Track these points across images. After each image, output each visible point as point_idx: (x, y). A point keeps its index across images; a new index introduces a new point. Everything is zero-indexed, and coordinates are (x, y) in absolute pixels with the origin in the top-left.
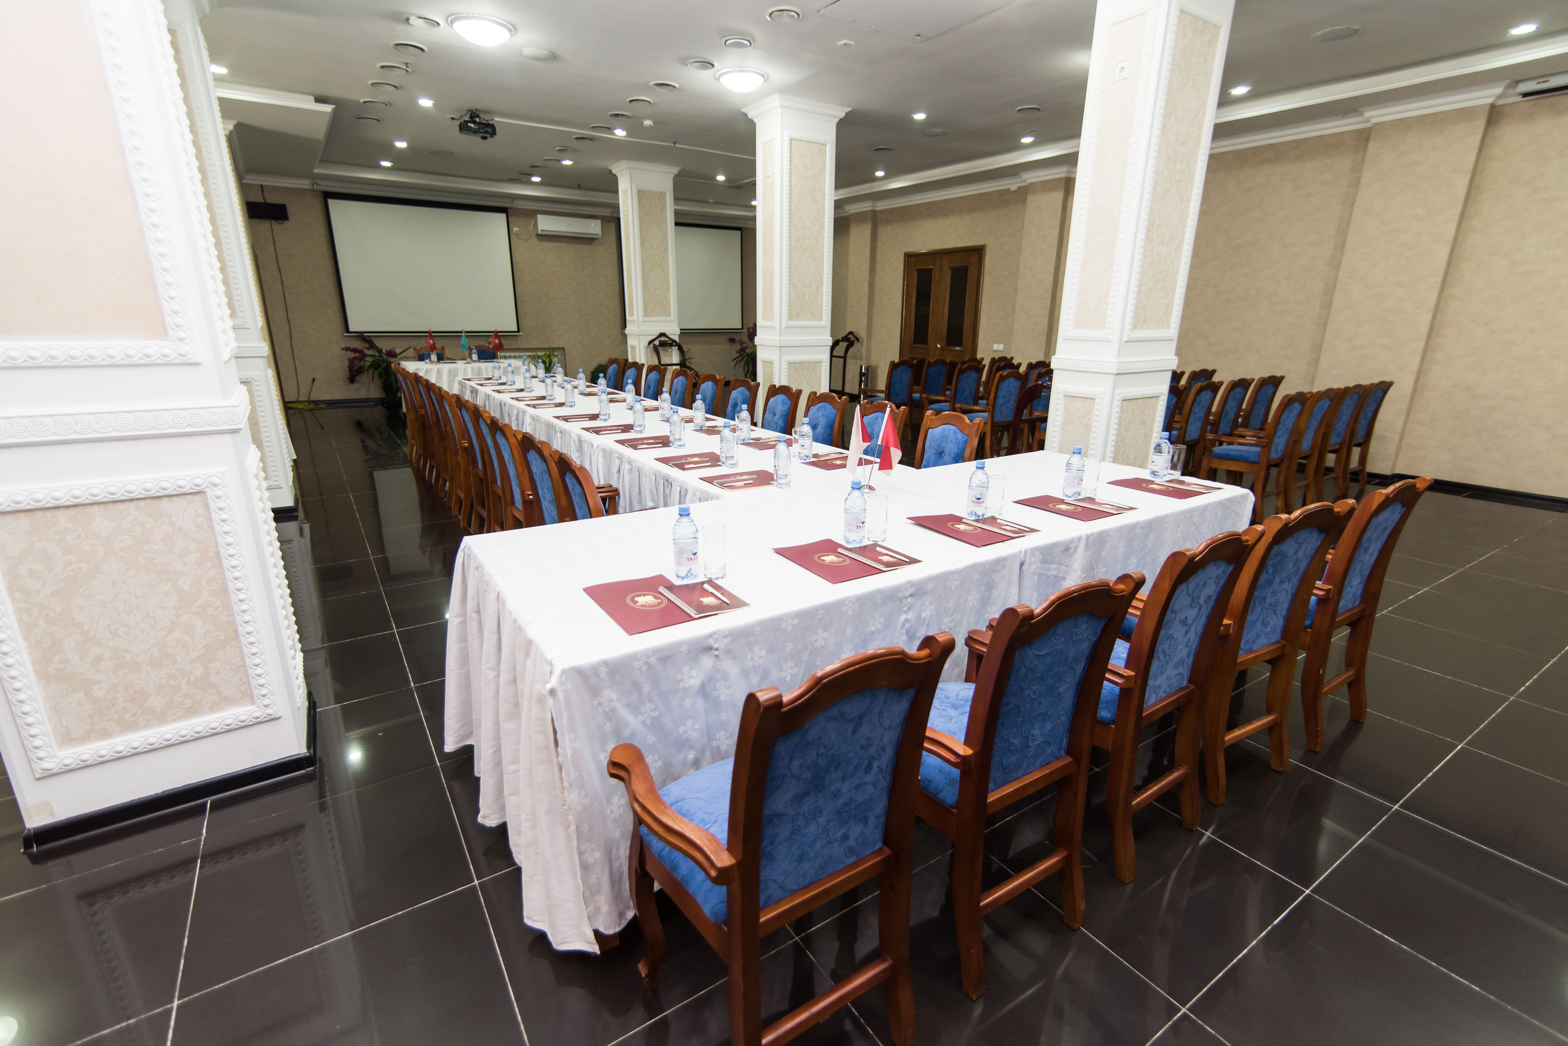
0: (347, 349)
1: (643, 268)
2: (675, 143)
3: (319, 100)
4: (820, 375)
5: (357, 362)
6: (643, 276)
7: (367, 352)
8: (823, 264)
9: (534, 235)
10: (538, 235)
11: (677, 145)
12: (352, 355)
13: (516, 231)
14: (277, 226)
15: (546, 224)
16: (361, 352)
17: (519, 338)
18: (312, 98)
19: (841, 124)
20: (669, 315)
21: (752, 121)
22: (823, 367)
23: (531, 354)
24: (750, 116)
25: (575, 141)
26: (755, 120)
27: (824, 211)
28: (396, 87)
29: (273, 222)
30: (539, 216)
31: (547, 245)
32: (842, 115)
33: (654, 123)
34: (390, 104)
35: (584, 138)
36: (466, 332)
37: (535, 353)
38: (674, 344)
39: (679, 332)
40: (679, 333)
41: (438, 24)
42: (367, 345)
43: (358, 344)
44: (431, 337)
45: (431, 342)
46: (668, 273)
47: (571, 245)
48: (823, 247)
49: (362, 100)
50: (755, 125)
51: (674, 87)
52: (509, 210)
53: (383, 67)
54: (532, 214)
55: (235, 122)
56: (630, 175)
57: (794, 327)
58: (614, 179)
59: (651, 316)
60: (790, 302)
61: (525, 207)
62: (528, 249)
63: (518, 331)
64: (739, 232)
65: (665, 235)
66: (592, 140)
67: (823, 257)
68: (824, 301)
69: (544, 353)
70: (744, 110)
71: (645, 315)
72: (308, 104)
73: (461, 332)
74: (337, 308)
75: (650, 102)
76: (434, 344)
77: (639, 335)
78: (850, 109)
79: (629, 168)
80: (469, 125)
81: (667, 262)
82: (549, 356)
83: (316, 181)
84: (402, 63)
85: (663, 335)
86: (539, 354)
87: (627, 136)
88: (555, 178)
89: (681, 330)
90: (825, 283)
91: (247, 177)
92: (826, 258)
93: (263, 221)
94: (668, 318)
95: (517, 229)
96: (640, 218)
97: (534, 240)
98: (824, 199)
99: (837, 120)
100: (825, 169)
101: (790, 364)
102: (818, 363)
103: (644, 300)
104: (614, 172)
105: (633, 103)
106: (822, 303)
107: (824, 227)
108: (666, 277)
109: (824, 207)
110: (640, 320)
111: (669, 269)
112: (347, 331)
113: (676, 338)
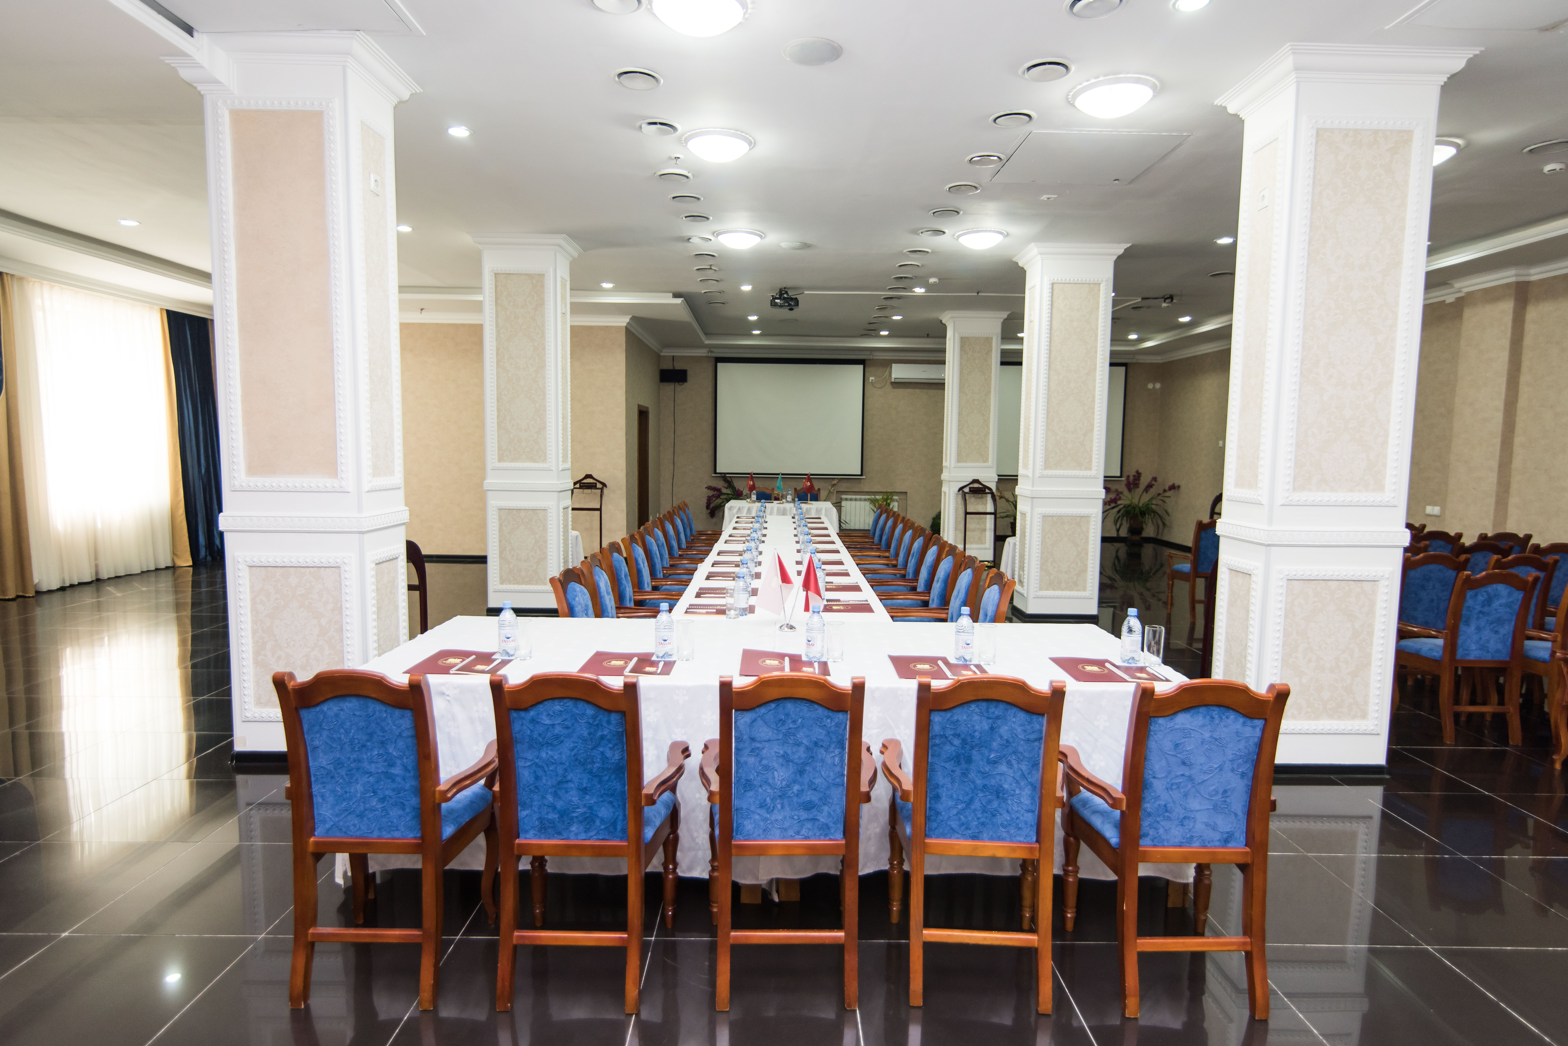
0: (709, 488)
1: (960, 414)
2: (978, 293)
3: (676, 295)
4: (1088, 532)
5: (714, 499)
6: (959, 421)
7: (724, 491)
8: (1093, 408)
9: (888, 383)
10: (892, 383)
11: (979, 294)
12: (711, 493)
13: (872, 380)
14: (679, 387)
15: (899, 372)
16: (719, 490)
17: (862, 481)
18: (671, 295)
19: (1120, 262)
20: (986, 461)
21: (1023, 268)
22: (1092, 523)
23: (869, 497)
24: (1020, 264)
25: (884, 300)
26: (1025, 268)
27: (1096, 352)
28: (717, 281)
29: (677, 384)
30: (894, 365)
31: (901, 392)
32: (1121, 251)
33: (939, 279)
34: (723, 292)
35: (892, 298)
36: (783, 474)
37: (873, 497)
38: (987, 491)
39: (996, 478)
40: (997, 480)
41: (710, 240)
42: (726, 485)
43: (720, 484)
44: (752, 478)
45: (751, 483)
46: (989, 418)
47: (925, 391)
48: (1094, 390)
49: (703, 292)
50: (1025, 272)
51: (927, 252)
52: (867, 362)
53: (698, 269)
54: (887, 364)
55: (630, 316)
56: (954, 323)
57: (1051, 477)
58: (944, 328)
59: (965, 462)
60: (1046, 450)
61: (883, 358)
62: (881, 397)
63: (862, 475)
64: (1123, 369)
65: (988, 381)
66: (899, 298)
67: (1093, 401)
68: (1095, 449)
69: (881, 497)
70: (1014, 259)
71: (959, 461)
72: (668, 299)
73: (778, 474)
74: (711, 452)
75: (918, 266)
76: (754, 484)
77: (950, 481)
78: (1128, 245)
79: (952, 318)
80: (776, 301)
81: (988, 407)
82: (886, 500)
83: (712, 349)
84: (708, 265)
85: (976, 481)
86: (878, 497)
87: (926, 292)
88: (897, 331)
89: (999, 476)
90: (1096, 429)
91: (664, 350)
92: (1097, 401)
93: (670, 384)
94: (985, 464)
95: (873, 378)
96: (961, 365)
97: (889, 388)
98: (1096, 340)
99: (1115, 257)
100: (1098, 308)
101: (1045, 517)
102: (1085, 518)
103: (959, 446)
104: (944, 322)
105: (902, 267)
106: (1091, 451)
107: (1095, 369)
108: (986, 422)
109: (1096, 347)
110: (953, 466)
111: (989, 414)
112: (715, 472)
113: (993, 486)
